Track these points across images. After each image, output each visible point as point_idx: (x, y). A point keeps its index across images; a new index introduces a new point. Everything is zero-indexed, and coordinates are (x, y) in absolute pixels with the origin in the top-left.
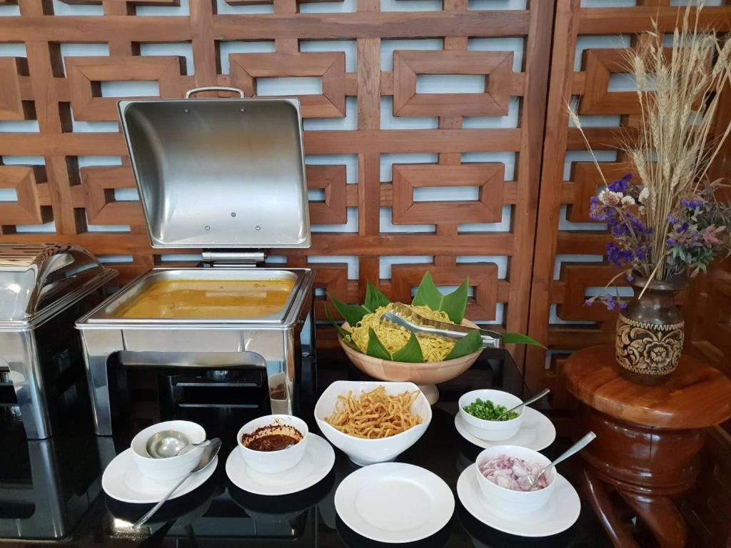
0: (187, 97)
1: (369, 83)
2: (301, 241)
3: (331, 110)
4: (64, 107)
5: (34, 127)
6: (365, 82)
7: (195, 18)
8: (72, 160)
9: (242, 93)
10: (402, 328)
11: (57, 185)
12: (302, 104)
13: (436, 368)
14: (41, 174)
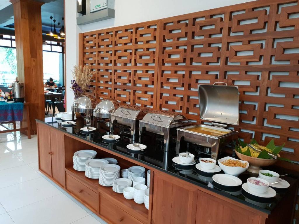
0: (214, 84)
1: (264, 83)
2: (236, 123)
3: (252, 89)
4: (190, 85)
5: (183, 89)
6: (262, 83)
7: (221, 66)
8: (189, 97)
9: (227, 84)
10: (252, 149)
11: (184, 102)
12: (239, 87)
13: (255, 159)
14: (182, 99)
